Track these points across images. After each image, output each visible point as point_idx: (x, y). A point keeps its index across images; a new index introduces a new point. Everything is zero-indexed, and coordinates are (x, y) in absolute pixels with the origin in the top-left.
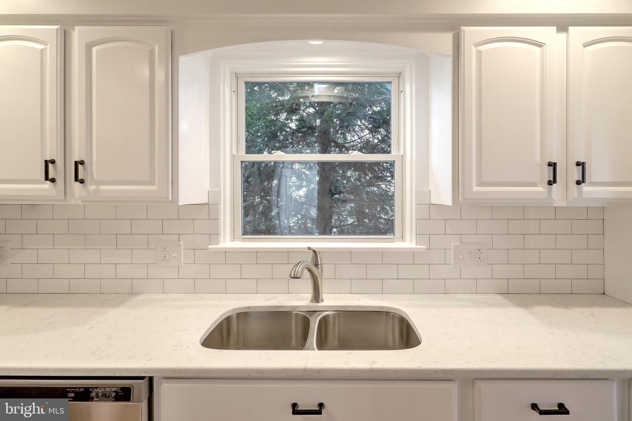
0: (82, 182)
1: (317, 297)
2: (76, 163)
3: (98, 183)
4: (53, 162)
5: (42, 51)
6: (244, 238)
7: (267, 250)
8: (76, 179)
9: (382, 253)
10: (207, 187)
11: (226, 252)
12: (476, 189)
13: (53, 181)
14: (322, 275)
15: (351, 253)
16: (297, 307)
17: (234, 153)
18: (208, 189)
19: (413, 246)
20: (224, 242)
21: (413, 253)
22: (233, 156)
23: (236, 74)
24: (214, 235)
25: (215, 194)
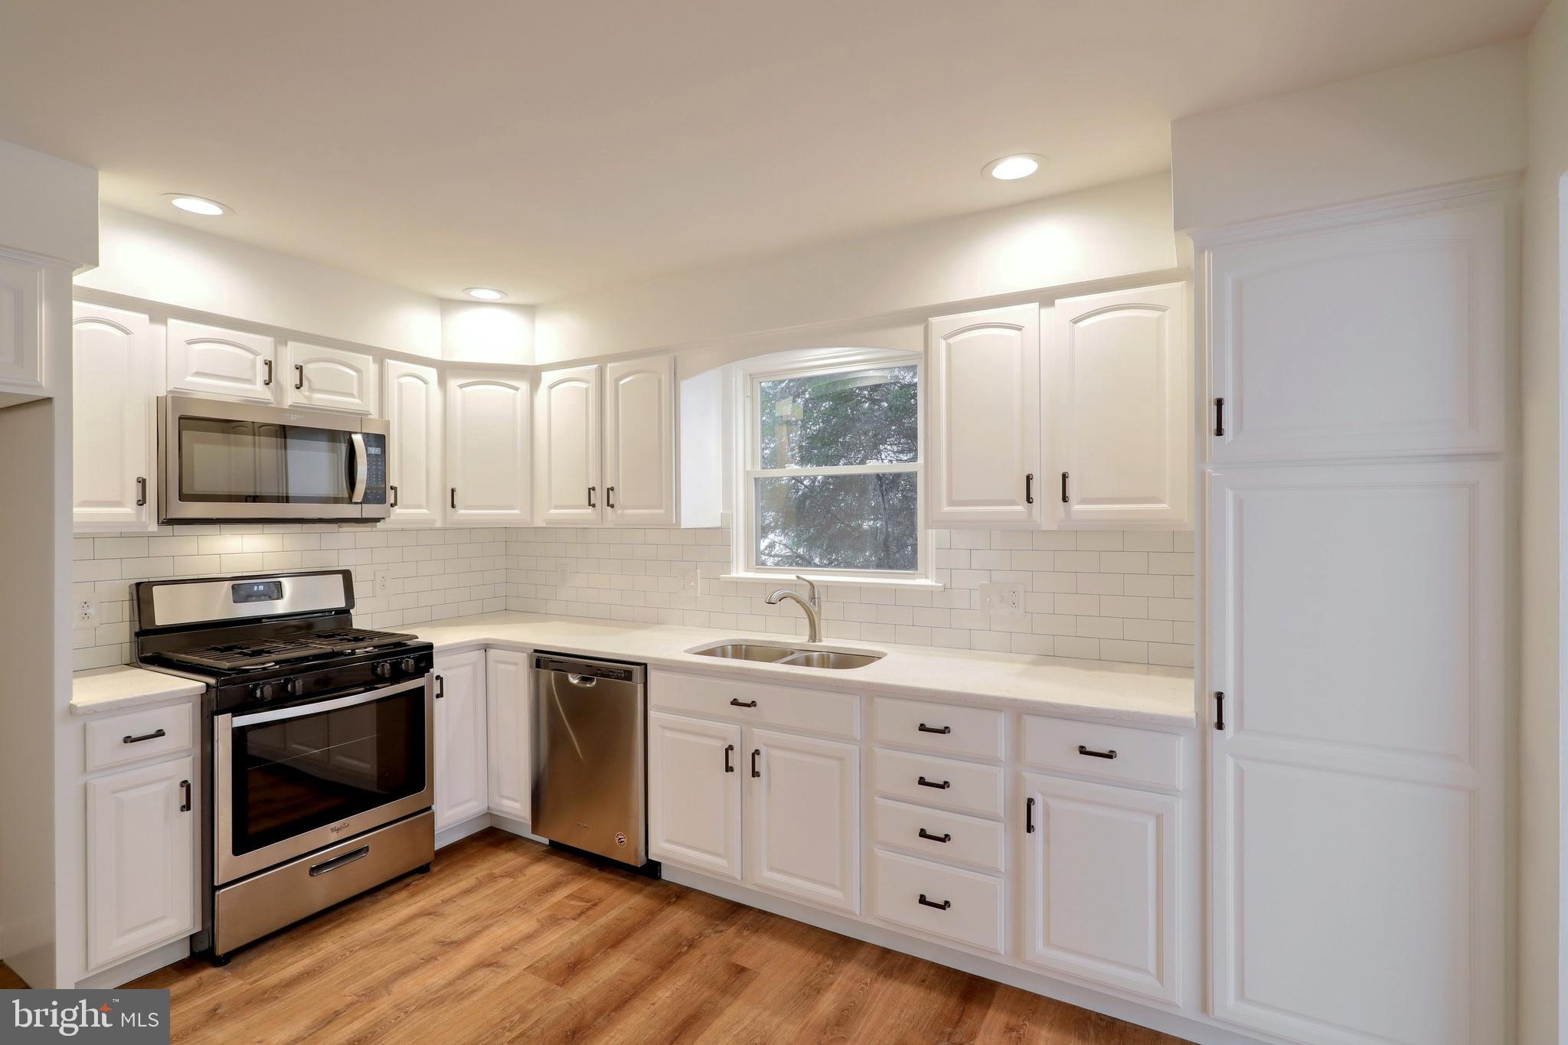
0: (612, 506)
1: (813, 637)
2: (608, 489)
3: (624, 508)
4: (594, 489)
5: (587, 389)
6: (757, 568)
7: (772, 582)
8: (608, 505)
9: (896, 590)
10: (719, 509)
11: (738, 584)
12: (946, 509)
13: (594, 506)
14: (819, 613)
15: (860, 588)
16: (790, 643)
17: (749, 468)
18: (721, 511)
19: (934, 584)
20: (737, 572)
21: (929, 592)
22: (747, 473)
23: (750, 375)
24: (727, 563)
25: (726, 518)
